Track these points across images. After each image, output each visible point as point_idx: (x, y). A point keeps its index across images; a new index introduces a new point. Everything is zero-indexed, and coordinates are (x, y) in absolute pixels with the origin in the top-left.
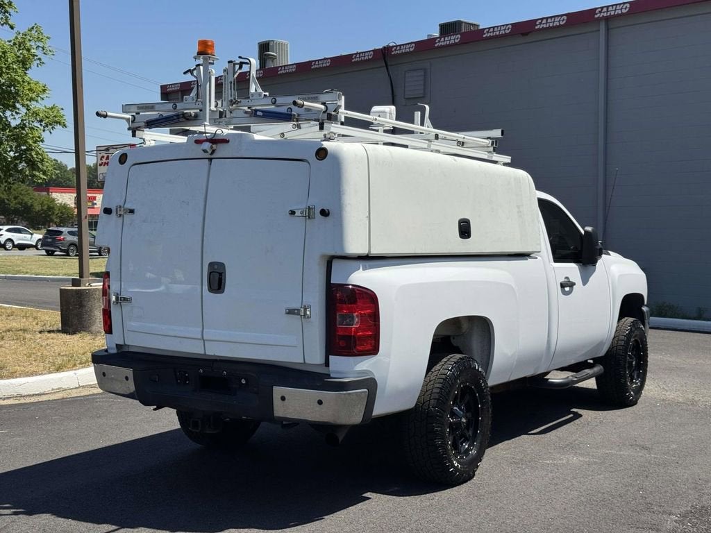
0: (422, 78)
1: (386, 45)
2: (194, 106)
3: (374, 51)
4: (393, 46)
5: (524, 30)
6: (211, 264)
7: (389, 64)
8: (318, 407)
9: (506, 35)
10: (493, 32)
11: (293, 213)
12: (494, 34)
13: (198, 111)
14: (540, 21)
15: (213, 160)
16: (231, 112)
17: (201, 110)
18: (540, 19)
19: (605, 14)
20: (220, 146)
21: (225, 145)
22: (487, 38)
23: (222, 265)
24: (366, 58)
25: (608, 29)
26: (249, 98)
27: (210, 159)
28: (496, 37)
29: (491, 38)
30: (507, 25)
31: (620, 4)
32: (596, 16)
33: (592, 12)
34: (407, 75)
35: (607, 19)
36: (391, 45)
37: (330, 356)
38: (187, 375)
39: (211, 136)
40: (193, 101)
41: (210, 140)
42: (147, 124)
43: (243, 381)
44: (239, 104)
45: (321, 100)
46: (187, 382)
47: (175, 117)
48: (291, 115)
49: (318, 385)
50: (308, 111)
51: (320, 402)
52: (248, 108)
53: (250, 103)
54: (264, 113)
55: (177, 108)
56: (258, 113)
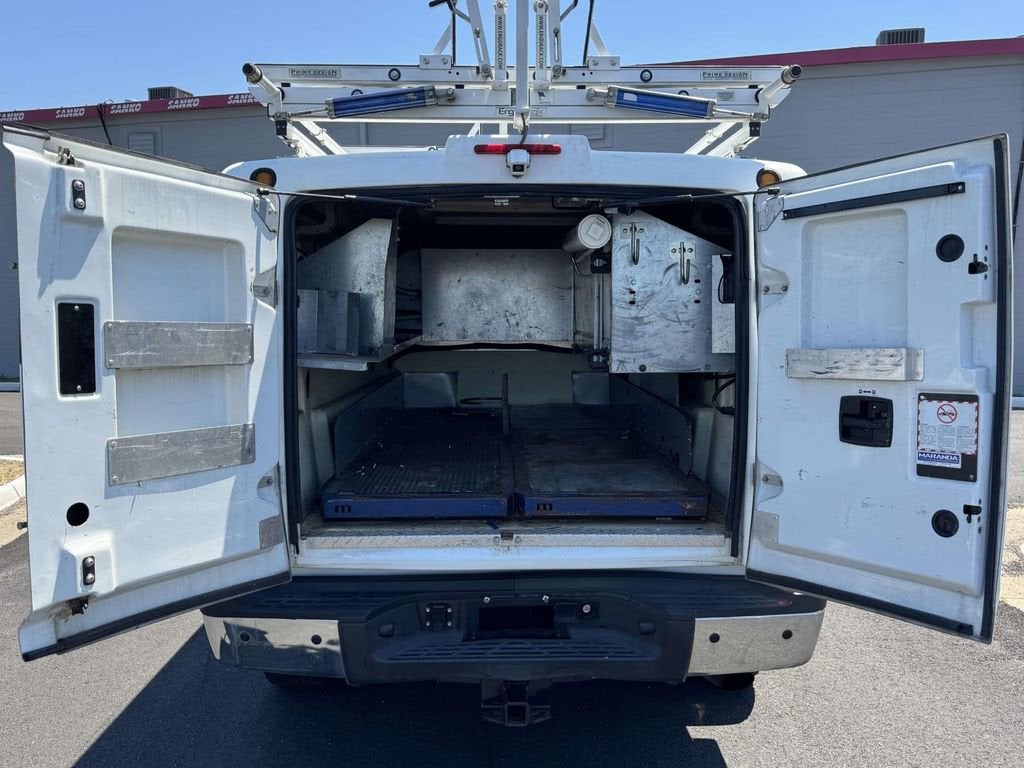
0: (152, 142)
1: (102, 102)
3: (86, 108)
4: (111, 105)
7: (107, 124)
8: (782, 644)
13: (454, 86)
17: (458, 87)
20: (540, 159)
21: (551, 158)
22: (232, 106)
24: (76, 115)
26: (586, 67)
29: (236, 105)
34: (131, 138)
36: (108, 103)
38: (449, 611)
39: (517, 139)
40: (443, 67)
41: (521, 146)
42: (332, 108)
43: (586, 609)
44: (561, 79)
45: (754, 80)
46: (449, 624)
47: (411, 96)
48: (707, 103)
49: (781, 603)
50: (726, 99)
51: (787, 635)
52: (579, 87)
53: (588, 78)
54: (641, 98)
55: (401, 79)
56: (627, 97)
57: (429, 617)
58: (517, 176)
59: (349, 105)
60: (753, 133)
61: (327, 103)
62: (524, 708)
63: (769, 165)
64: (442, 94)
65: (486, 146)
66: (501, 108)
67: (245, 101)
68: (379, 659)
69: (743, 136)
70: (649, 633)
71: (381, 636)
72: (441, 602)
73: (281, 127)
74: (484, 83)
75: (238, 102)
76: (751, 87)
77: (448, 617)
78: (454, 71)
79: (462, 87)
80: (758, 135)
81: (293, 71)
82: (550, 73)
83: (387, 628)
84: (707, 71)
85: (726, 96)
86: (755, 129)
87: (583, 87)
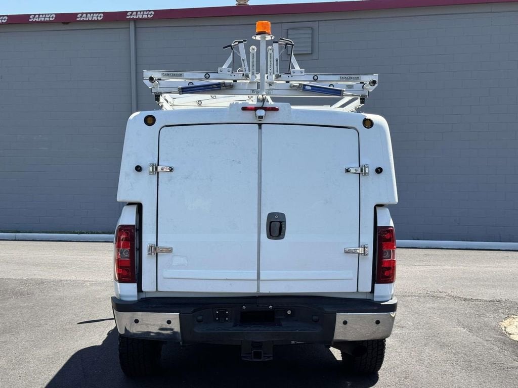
2: (229, 77)
5: (66, 20)
6: (271, 215)
8: (375, 327)
9: (50, 22)
10: (39, 18)
11: (347, 171)
12: (40, 20)
13: (232, 81)
14: (81, 15)
15: (263, 125)
16: (270, 85)
17: (234, 81)
18: (80, 13)
19: (135, 17)
20: (270, 113)
21: (274, 113)
22: (33, 22)
23: (282, 216)
25: (135, 28)
26: (290, 74)
27: (260, 125)
28: (41, 22)
29: (36, 22)
30: (51, 14)
31: (147, 11)
32: (127, 17)
33: (125, 14)
35: (135, 20)
37: (376, 285)
38: (227, 312)
39: (260, 105)
40: (228, 73)
41: (262, 108)
42: (181, 90)
43: (289, 312)
44: (279, 78)
45: (362, 80)
46: (227, 319)
47: (215, 86)
48: (341, 91)
49: (375, 308)
50: (350, 88)
51: (378, 322)
52: (286, 82)
53: (290, 78)
54: (313, 88)
55: (210, 78)
56: (307, 87)
57: (218, 316)
58: (260, 120)
59: (188, 89)
60: (361, 103)
61: (179, 89)
62: (261, 352)
63: (369, 116)
64: (228, 85)
65: (247, 107)
66: (253, 90)
67: (43, 19)
68: (197, 331)
69: (357, 103)
70: (316, 321)
71: (197, 321)
72: (223, 308)
73: (157, 97)
74: (246, 80)
75: (37, 20)
76: (361, 83)
77: (227, 316)
78: (233, 75)
79: (236, 81)
80: (364, 103)
81: (163, 74)
82: (274, 76)
83: (200, 318)
84: (342, 76)
85: (350, 87)
86: (362, 101)
87: (289, 82)
